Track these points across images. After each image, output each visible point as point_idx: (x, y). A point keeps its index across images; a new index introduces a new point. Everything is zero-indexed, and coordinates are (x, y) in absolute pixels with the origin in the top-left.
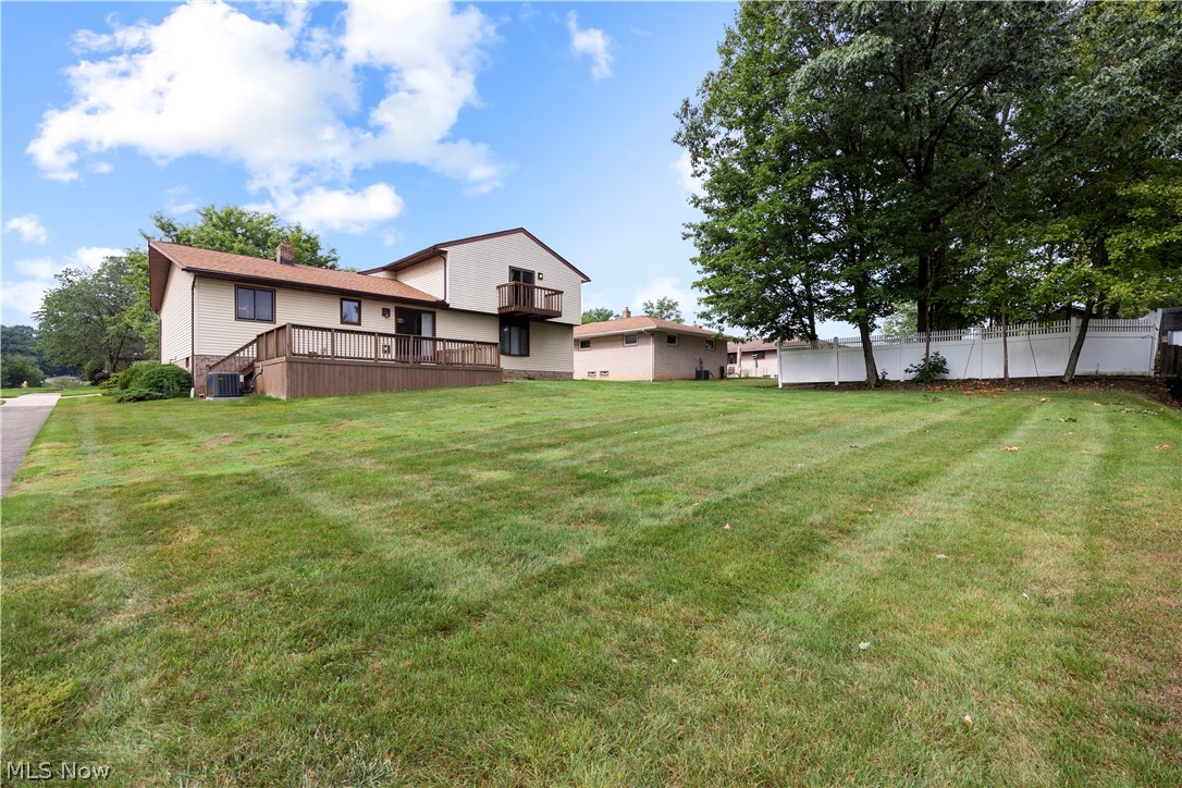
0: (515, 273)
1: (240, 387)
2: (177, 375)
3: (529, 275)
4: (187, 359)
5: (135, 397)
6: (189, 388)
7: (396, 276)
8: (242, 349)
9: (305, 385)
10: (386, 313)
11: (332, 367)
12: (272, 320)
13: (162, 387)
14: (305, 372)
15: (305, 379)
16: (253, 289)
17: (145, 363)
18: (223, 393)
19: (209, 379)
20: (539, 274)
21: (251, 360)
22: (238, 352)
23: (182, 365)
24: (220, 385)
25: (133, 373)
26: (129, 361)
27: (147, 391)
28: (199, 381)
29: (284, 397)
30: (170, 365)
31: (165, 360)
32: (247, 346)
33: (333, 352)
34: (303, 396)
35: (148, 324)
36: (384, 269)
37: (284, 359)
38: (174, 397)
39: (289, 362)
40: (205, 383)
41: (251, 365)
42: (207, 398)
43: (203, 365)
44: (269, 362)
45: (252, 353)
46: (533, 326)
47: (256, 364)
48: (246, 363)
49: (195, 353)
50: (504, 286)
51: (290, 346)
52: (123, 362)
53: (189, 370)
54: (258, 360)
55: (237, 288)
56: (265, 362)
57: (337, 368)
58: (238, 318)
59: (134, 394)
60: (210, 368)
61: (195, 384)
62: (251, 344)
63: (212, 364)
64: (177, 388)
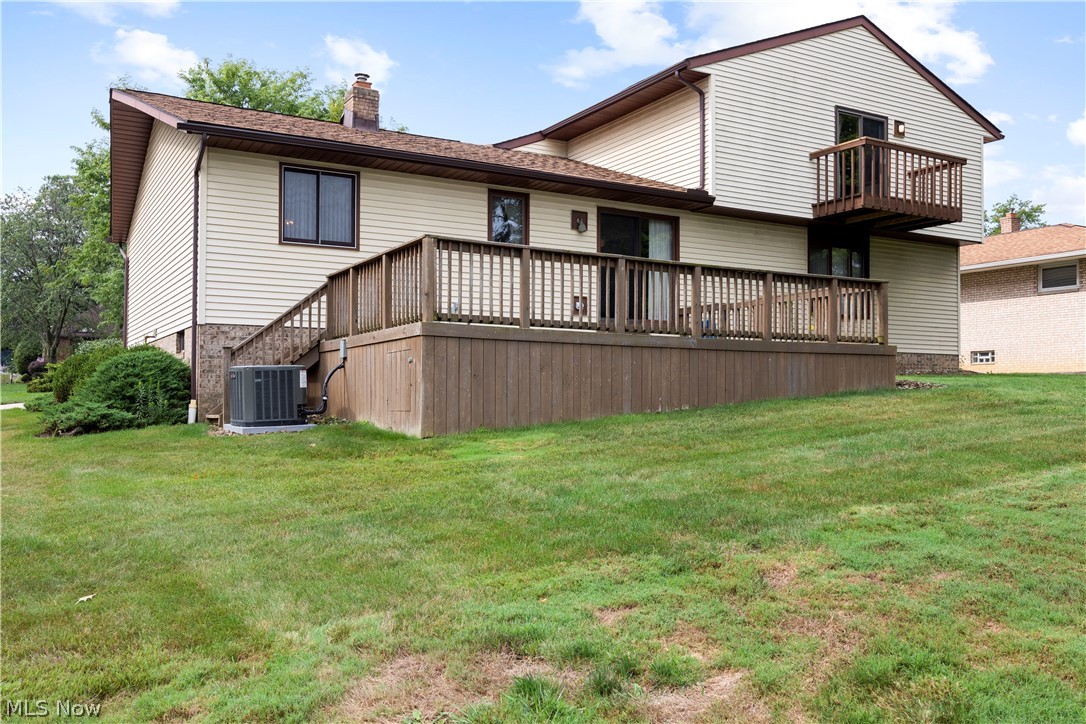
0: (848, 122)
1: (298, 400)
2: (164, 371)
3: (875, 125)
4: (181, 334)
5: (79, 423)
6: (187, 398)
7: (567, 149)
8: (298, 309)
9: (466, 396)
10: (578, 221)
11: (524, 348)
12: (352, 244)
13: (132, 399)
14: (465, 363)
15: (465, 382)
16: (316, 173)
17: (98, 344)
18: (264, 416)
19: (232, 380)
20: (898, 123)
21: (316, 335)
22: (289, 315)
23: (170, 347)
24: (259, 397)
25: (78, 366)
26: (74, 341)
27: (101, 408)
28: (207, 384)
29: (415, 430)
30: (145, 348)
31: (134, 338)
32: (307, 302)
33: (525, 308)
34: (458, 426)
35: (105, 276)
36: (544, 135)
37: (416, 328)
38: (156, 423)
39: (429, 336)
40: (221, 390)
41: (316, 348)
42: (228, 427)
43: (216, 347)
44: (366, 338)
45: (316, 318)
46: (877, 245)
47: (328, 345)
48: (306, 341)
49: (199, 321)
50: (826, 153)
51: (431, 294)
52: (66, 344)
53: (186, 357)
54: (332, 333)
55: (285, 169)
56: (352, 339)
57: (537, 352)
58: (285, 239)
59: (78, 414)
60: (233, 354)
61: (199, 390)
62: (315, 296)
63: (236, 344)
64: (163, 401)
